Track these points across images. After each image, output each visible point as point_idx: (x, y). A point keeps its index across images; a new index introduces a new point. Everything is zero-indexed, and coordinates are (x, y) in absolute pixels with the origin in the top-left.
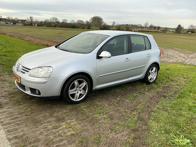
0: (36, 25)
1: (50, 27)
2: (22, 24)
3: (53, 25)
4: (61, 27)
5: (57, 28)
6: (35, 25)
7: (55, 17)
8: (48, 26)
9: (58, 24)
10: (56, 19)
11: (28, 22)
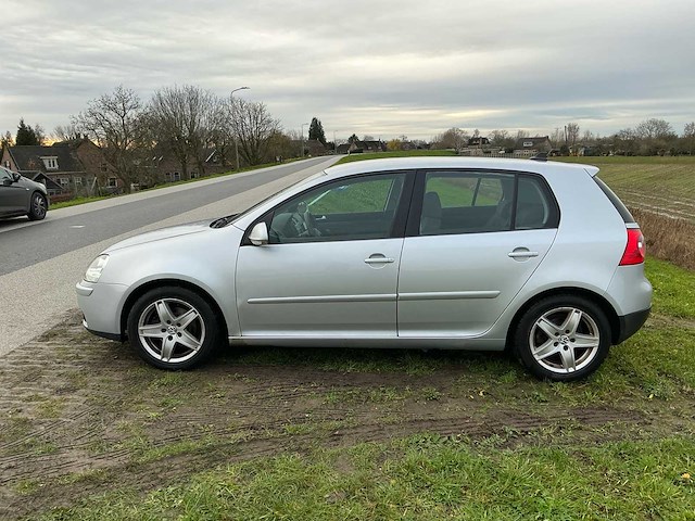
0: (582, 151)
1: (630, 154)
2: (532, 152)
3: (644, 147)
4: (673, 153)
5: (658, 158)
6: (577, 151)
7: (659, 119)
8: (623, 154)
9: (663, 143)
10: (663, 125)
11: (553, 144)
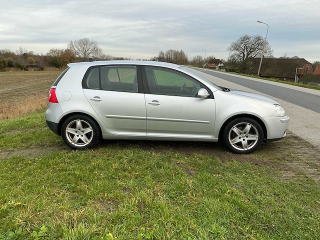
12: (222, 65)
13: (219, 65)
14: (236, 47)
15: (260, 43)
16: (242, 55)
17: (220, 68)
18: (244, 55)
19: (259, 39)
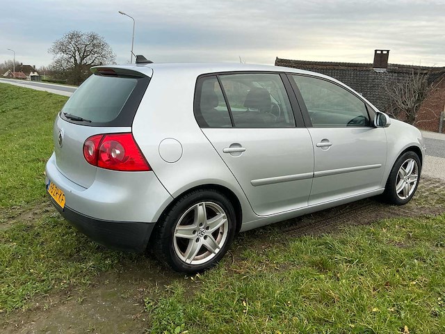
12: (36, 74)
13: (32, 74)
14: (62, 48)
15: (95, 44)
16: (72, 60)
17: (33, 78)
18: (75, 60)
19: (93, 37)
